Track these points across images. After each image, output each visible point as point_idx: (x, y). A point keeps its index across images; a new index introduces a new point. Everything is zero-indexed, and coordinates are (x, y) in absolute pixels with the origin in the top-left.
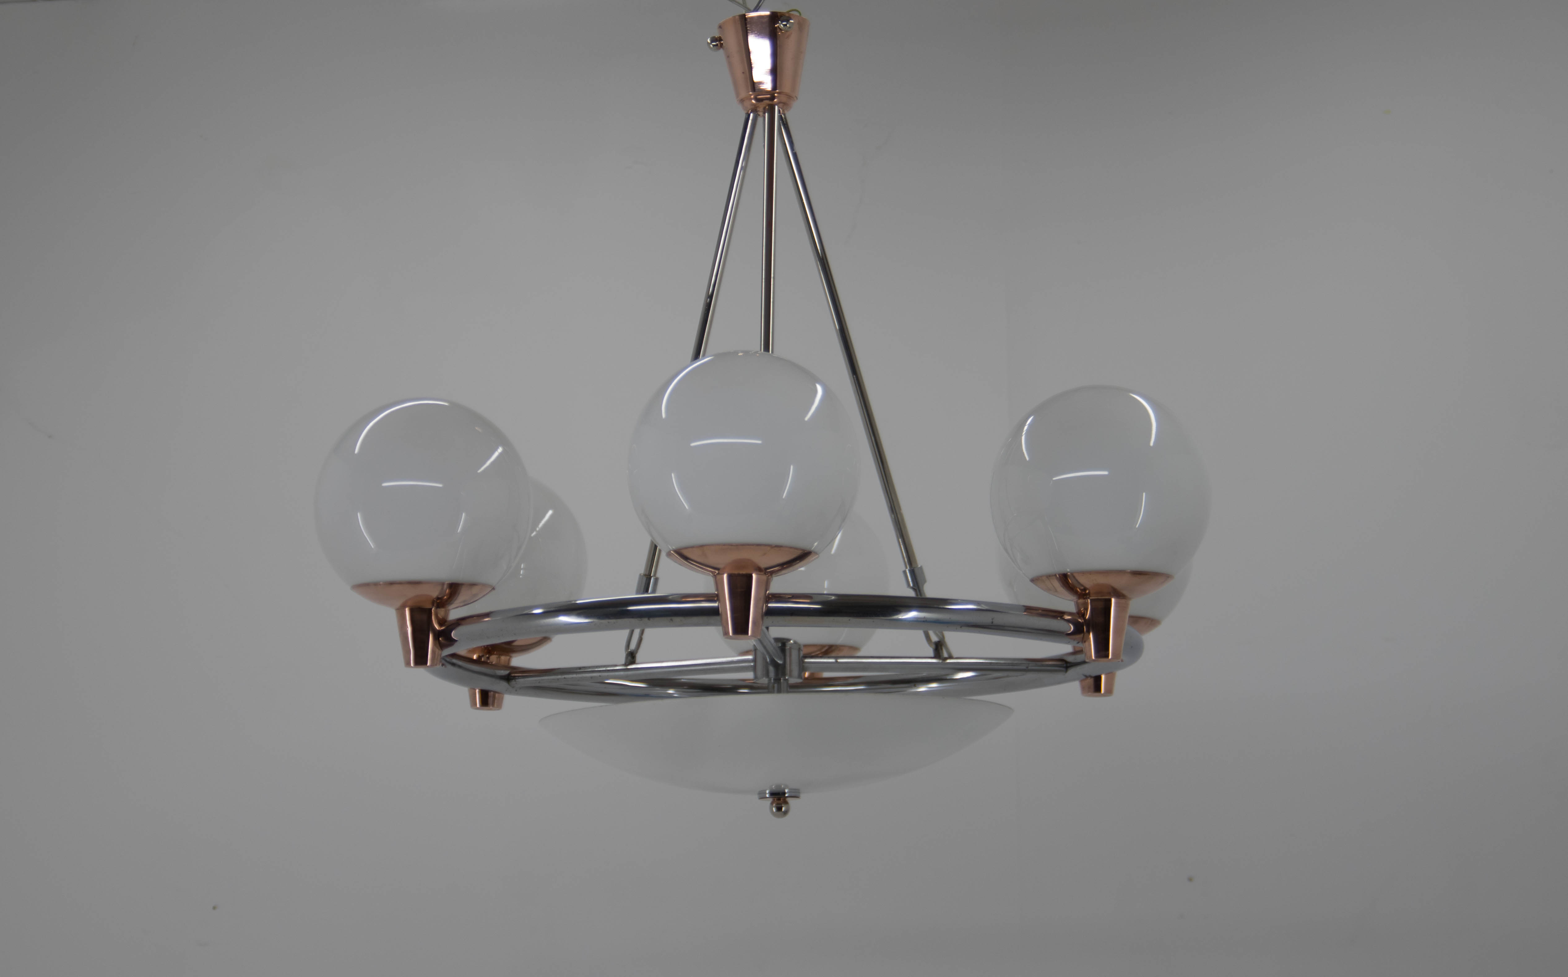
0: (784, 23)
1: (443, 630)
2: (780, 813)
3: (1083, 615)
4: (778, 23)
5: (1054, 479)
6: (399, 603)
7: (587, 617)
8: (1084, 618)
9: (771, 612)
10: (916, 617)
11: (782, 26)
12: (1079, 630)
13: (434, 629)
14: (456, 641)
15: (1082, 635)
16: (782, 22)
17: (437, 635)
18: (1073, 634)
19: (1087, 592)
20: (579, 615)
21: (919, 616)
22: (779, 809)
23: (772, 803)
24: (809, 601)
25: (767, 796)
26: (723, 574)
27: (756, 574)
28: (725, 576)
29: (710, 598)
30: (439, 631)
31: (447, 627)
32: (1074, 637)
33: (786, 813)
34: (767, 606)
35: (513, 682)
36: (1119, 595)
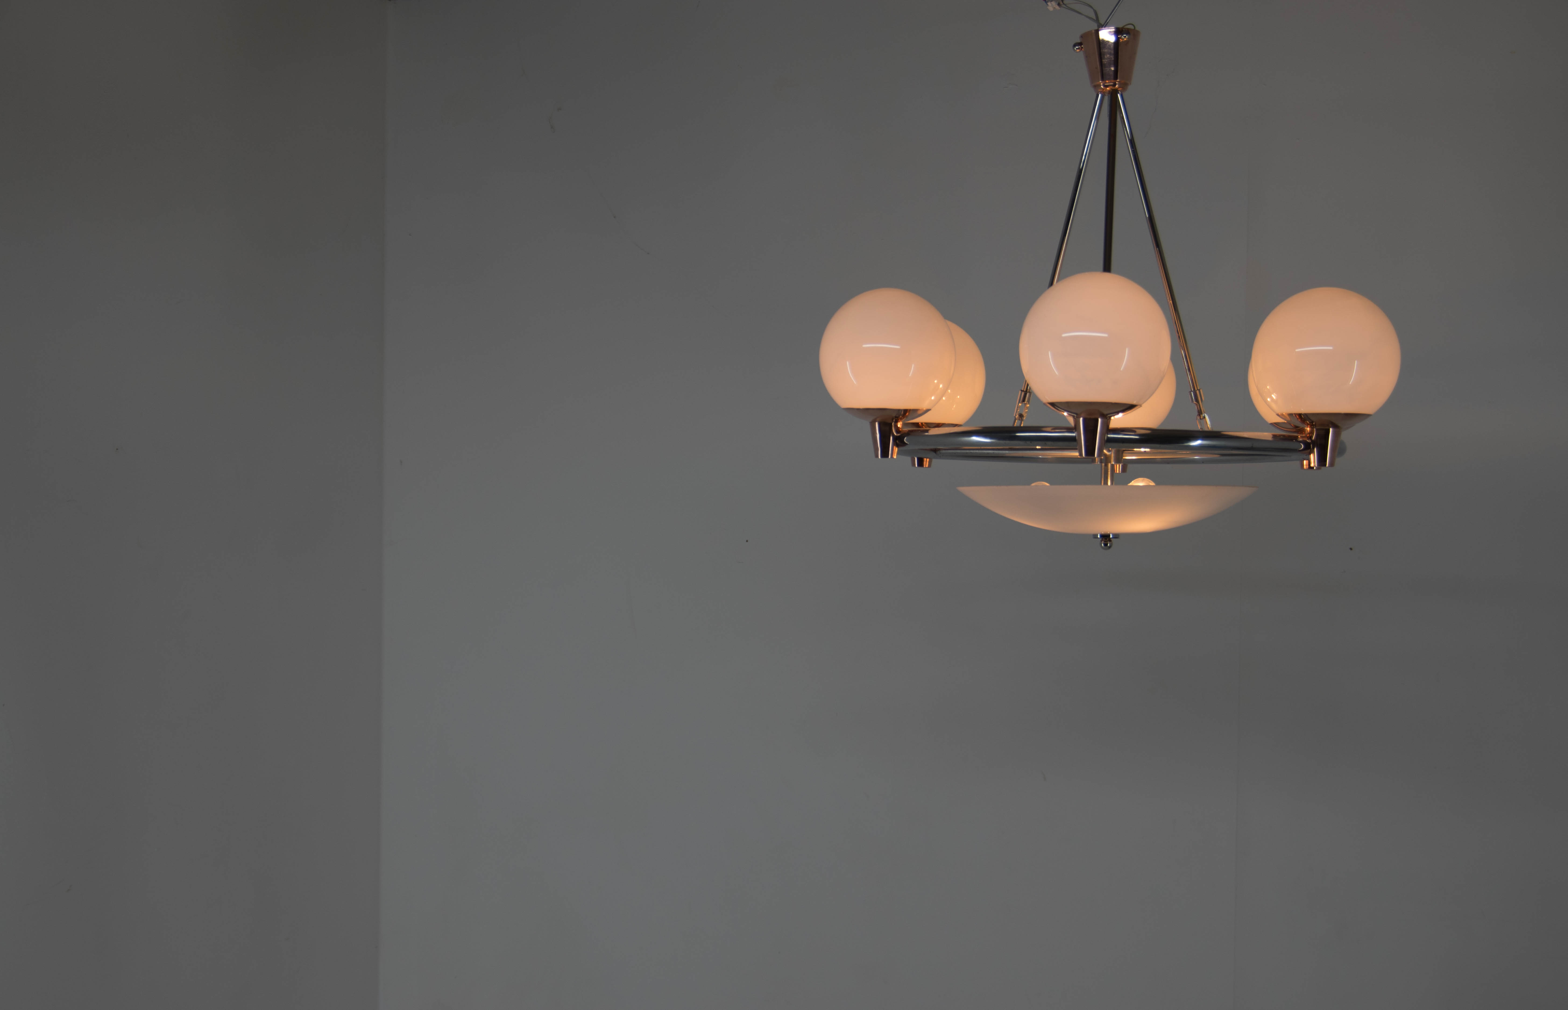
0: (1124, 35)
1: (899, 436)
2: (1106, 547)
3: (1311, 438)
4: (1121, 35)
5: (1297, 350)
6: (871, 419)
7: (991, 438)
8: (1312, 440)
9: (1110, 440)
11: (1123, 37)
13: (893, 435)
14: (907, 444)
15: (1309, 451)
17: (895, 438)
20: (985, 436)
22: (1106, 545)
23: (1101, 541)
24: (1133, 434)
25: (1099, 537)
26: (1080, 417)
27: (1101, 418)
28: (1081, 419)
29: (1070, 430)
30: (896, 436)
31: (901, 435)
32: (1304, 452)
33: (1110, 547)
34: (1107, 437)
35: (938, 452)
36: (1335, 426)
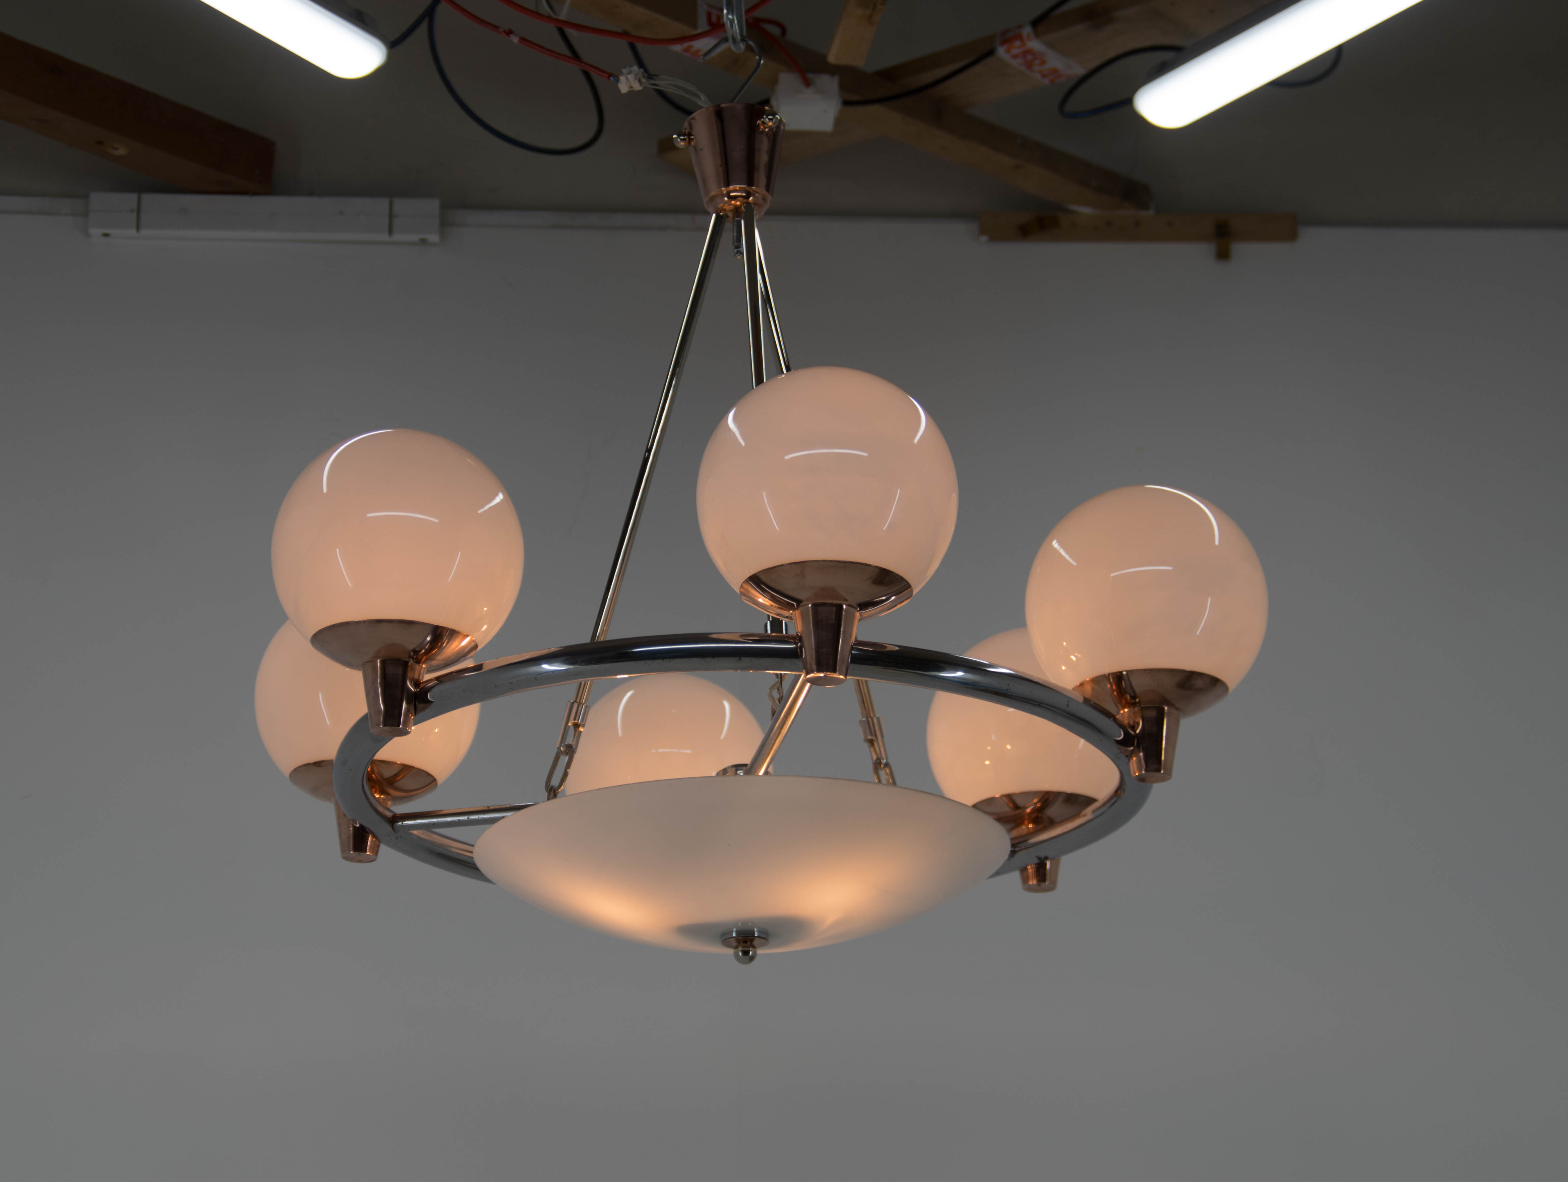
0: (769, 117)
1: (418, 692)
2: (747, 957)
3: (1134, 728)
4: (763, 118)
8: (1135, 731)
10: (962, 677)
11: (767, 120)
12: (1127, 741)
13: (408, 691)
16: (767, 116)
18: (1118, 742)
19: (1137, 700)
21: (965, 677)
22: (746, 953)
23: (737, 948)
27: (846, 606)
30: (413, 693)
31: (422, 689)
33: (752, 959)
